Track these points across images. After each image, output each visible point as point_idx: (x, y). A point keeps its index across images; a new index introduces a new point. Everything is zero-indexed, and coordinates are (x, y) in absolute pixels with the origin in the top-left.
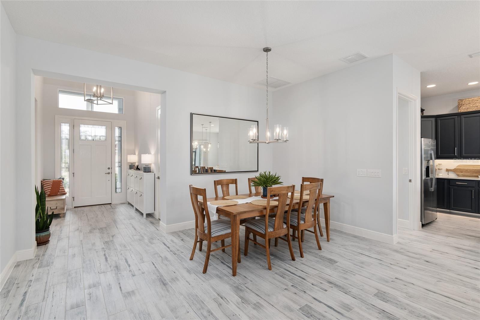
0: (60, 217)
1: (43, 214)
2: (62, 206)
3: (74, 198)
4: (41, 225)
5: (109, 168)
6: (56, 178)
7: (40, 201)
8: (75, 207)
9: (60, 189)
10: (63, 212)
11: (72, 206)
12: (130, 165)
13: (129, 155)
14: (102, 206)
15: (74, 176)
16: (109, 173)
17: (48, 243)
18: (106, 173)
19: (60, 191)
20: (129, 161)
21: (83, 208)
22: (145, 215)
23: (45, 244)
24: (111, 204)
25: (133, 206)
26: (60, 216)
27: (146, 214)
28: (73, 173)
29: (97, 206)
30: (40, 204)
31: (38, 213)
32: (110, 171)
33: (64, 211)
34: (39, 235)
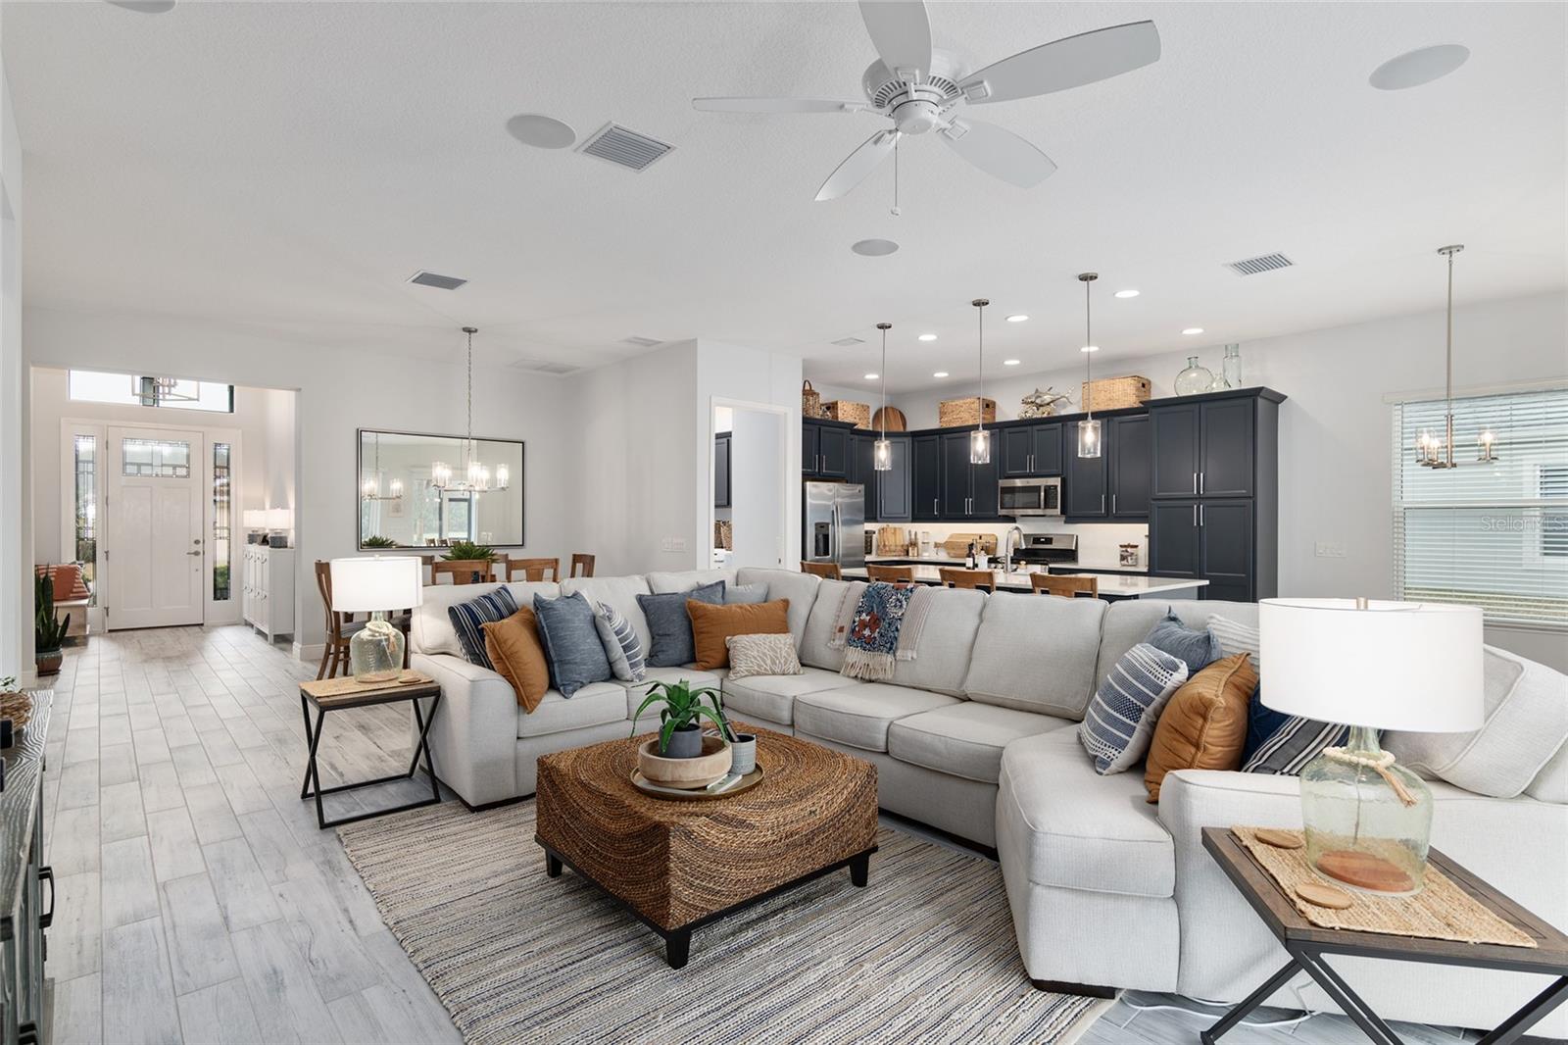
0: (76, 645)
1: (48, 620)
2: (82, 620)
3: (107, 609)
4: (44, 639)
5: (197, 542)
6: (63, 561)
7: (43, 593)
8: (110, 631)
9: (76, 585)
10: (83, 634)
11: (104, 628)
12: (251, 533)
13: (248, 512)
14: (180, 629)
15: (107, 559)
16: (197, 553)
17: (57, 673)
18: (188, 553)
19: (74, 590)
20: (247, 524)
21: (131, 632)
22: (271, 638)
23: (53, 675)
24: (202, 625)
25: (252, 626)
26: (77, 641)
27: (275, 636)
28: (107, 552)
29: (167, 630)
30: (42, 600)
31: (40, 614)
32: (199, 548)
33: (85, 631)
34: (41, 655)
